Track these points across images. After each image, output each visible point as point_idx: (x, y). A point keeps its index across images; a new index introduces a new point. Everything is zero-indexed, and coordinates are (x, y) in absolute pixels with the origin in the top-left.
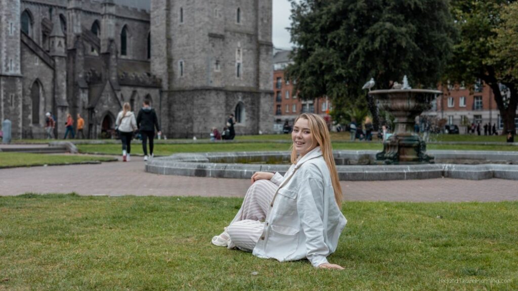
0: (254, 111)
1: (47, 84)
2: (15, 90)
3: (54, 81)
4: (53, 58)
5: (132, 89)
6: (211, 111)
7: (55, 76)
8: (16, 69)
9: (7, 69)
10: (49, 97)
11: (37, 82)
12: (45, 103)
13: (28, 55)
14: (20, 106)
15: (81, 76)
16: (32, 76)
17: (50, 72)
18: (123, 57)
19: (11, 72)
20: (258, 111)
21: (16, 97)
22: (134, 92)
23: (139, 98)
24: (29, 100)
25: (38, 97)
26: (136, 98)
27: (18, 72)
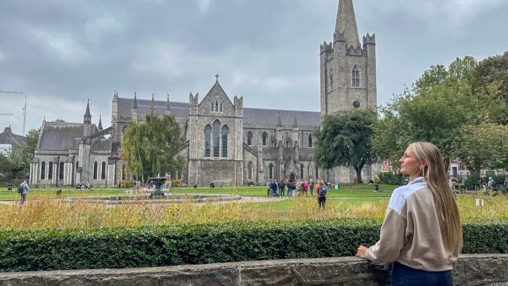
0: (368, 171)
1: (255, 163)
2: (240, 166)
3: (258, 161)
4: (257, 152)
5: (309, 162)
6: (341, 172)
7: (258, 159)
8: (241, 158)
9: (237, 158)
10: (255, 168)
11: (250, 162)
12: (254, 170)
13: (246, 152)
14: (242, 172)
15: (281, 158)
16: (248, 160)
17: (256, 158)
18: (310, 148)
19: (239, 159)
20: (371, 171)
21: (241, 168)
22: (310, 163)
23: (312, 166)
24: (247, 170)
25: (251, 168)
26: (310, 166)
27: (242, 159)
